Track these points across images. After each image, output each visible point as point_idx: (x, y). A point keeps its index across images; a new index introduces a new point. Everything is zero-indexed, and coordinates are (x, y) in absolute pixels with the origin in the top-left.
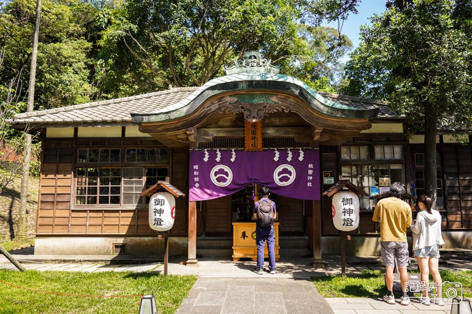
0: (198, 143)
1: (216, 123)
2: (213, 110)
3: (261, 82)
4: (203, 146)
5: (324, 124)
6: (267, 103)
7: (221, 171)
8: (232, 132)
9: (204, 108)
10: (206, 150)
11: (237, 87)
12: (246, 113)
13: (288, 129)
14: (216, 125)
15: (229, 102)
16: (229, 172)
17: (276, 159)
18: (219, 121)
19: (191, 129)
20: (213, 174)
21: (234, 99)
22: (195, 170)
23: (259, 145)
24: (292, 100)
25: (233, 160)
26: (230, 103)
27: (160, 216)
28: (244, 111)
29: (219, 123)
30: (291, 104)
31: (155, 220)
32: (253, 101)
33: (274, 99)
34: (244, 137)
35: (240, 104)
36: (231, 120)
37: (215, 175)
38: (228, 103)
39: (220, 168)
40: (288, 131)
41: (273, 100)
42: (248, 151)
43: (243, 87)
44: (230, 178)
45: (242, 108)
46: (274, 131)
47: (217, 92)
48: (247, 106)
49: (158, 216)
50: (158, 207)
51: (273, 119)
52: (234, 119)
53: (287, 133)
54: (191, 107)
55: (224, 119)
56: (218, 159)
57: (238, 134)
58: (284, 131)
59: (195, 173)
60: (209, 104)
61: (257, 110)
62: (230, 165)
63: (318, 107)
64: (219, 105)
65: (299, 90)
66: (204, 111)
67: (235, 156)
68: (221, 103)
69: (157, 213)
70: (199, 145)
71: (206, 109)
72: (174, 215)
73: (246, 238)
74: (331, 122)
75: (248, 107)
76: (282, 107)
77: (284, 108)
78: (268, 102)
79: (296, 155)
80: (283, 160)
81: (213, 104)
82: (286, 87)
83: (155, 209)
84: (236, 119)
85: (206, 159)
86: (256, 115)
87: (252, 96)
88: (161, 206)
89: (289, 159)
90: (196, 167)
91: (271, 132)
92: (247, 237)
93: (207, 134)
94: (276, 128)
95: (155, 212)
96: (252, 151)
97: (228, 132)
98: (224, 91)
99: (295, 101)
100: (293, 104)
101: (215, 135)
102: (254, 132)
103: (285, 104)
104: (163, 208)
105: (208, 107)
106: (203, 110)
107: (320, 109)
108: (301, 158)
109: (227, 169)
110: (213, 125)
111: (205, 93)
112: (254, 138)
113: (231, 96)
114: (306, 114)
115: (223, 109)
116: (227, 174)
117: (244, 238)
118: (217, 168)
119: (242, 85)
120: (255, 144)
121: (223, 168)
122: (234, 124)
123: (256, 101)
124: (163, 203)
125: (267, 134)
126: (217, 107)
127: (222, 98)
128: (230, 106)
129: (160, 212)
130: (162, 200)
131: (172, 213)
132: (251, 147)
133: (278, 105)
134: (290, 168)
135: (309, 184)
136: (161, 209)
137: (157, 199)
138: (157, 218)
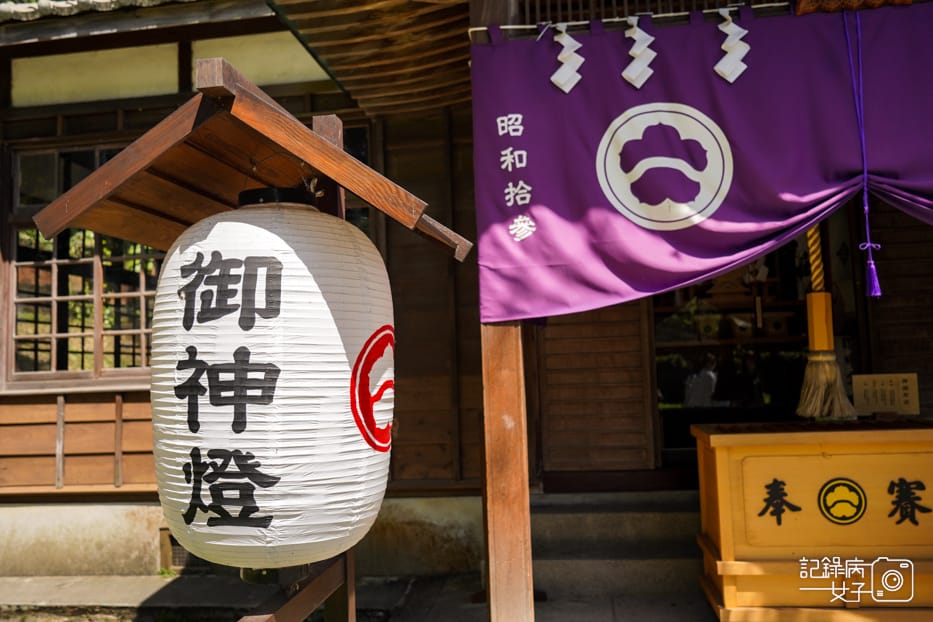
7: (662, 139)
10: (562, 26)
20: (614, 160)
22: (508, 141)
25: (731, 67)
31: (196, 468)
37: (627, 164)
39: (653, 120)
42: (821, 9)
44: (716, 177)
49: (216, 429)
50: (219, 340)
56: (638, 72)
59: (509, 158)
67: (745, 48)
69: (203, 400)
72: (383, 414)
73: (787, 515)
83: (191, 360)
85: (567, 77)
88: (247, 323)
90: (511, 124)
92: (795, 508)
95: (189, 390)
96: (844, 10)
104: (267, 342)
116: (695, 155)
117: (778, 513)
118: (632, 124)
121: (668, 120)
124: (260, 301)
129: (241, 384)
130: (252, 263)
131: (363, 401)
136: (242, 354)
137: (204, 264)
138: (213, 454)
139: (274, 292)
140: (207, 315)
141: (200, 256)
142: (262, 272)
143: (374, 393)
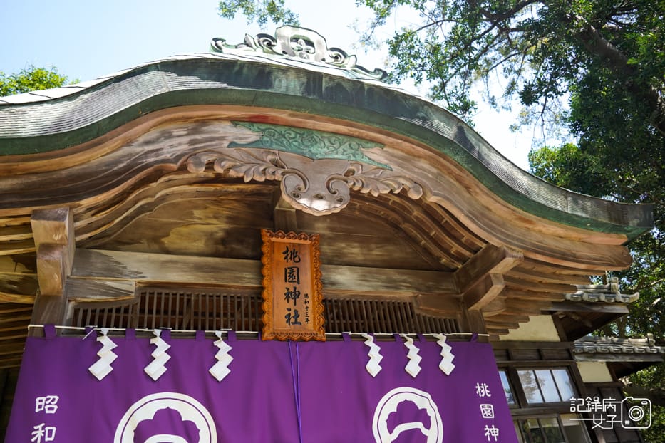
0: (71, 306)
1: (156, 240)
2: (168, 156)
3: (345, 85)
4: (94, 316)
5: (523, 242)
6: (357, 163)
7: (168, 420)
8: (214, 269)
9: (128, 143)
10: (105, 330)
11: (269, 84)
12: (291, 183)
13: (394, 274)
14: (156, 247)
15: (230, 139)
16: (200, 424)
17: (374, 367)
18: (167, 235)
19: (60, 209)
21: (248, 135)
22: (42, 417)
23: (311, 322)
24: (424, 164)
25: (220, 371)
26: (232, 144)
28: (283, 174)
29: (165, 240)
30: (428, 178)
32: (314, 150)
33: (376, 155)
34: (263, 288)
35: (268, 153)
36: (210, 235)
38: (226, 144)
39: (164, 405)
40: (395, 281)
41: (372, 156)
42: (276, 339)
43: (287, 88)
45: (276, 164)
46: (355, 276)
47: (193, 83)
48: (291, 160)
51: (343, 245)
52: (221, 234)
53: (392, 284)
55: (184, 230)
56: (156, 370)
57: (240, 278)
58: (384, 277)
59: (40, 433)
60: (153, 134)
61: (325, 177)
62: (207, 392)
63: (514, 181)
64: (192, 142)
65: (455, 129)
66: (129, 155)
67: (230, 359)
68: (198, 137)
70: (76, 311)
71: (136, 149)
74: (540, 237)
75: (298, 165)
76: (402, 181)
77: (407, 184)
78: (359, 158)
79: (431, 356)
80: (394, 374)
81: (168, 135)
82: (421, 114)
84: (228, 232)
85: (101, 369)
86: (324, 192)
87: (307, 134)
89: (413, 368)
90: (47, 404)
91: (347, 281)
93: (115, 271)
94: (359, 269)
96: (289, 340)
97: (198, 268)
98: (224, 86)
99: (435, 170)
100: (430, 176)
101: (150, 276)
102: (292, 275)
103: (408, 175)
105: (147, 143)
106: (126, 150)
107: (520, 186)
108: (447, 366)
109: (191, 409)
110: (144, 244)
111: (145, 77)
112: (293, 295)
113: (235, 121)
114: (471, 209)
115: (206, 159)
116: (191, 433)
118: (145, 409)
119: (284, 83)
120: (297, 316)
121: (173, 405)
122: (221, 248)
123: (320, 150)
125: (333, 284)
126: (186, 147)
127: (204, 121)
128: (234, 152)
132: (287, 327)
133: (388, 172)
134: (423, 400)
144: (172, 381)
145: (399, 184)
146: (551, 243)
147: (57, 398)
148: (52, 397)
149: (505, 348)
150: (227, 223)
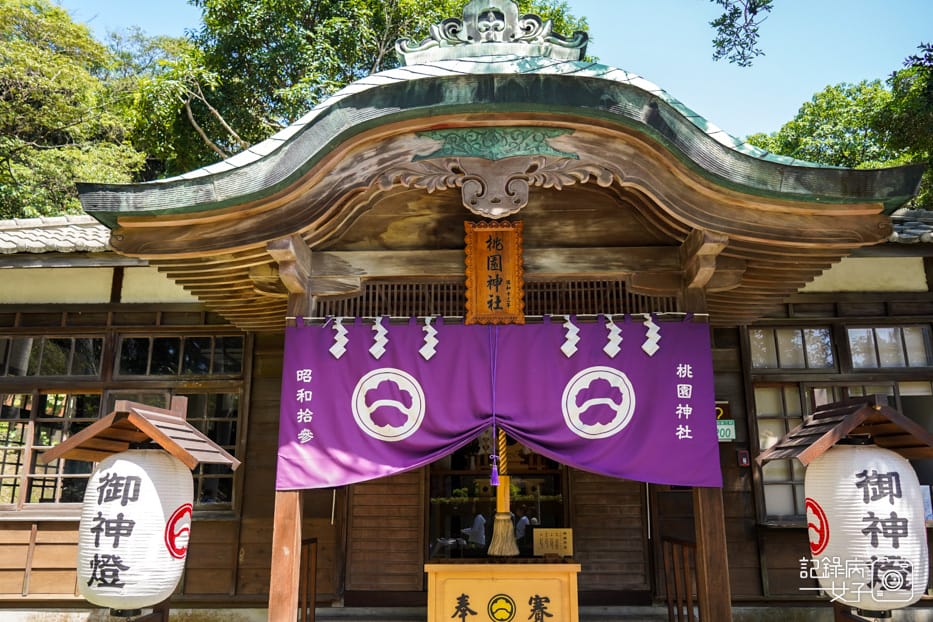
0: (314, 300)
1: (376, 236)
2: (360, 180)
3: (518, 80)
4: (329, 307)
5: (729, 223)
6: (541, 157)
7: (389, 389)
8: (423, 261)
9: (329, 173)
10: (339, 319)
11: (440, 98)
12: (471, 189)
13: (605, 253)
14: (376, 243)
15: (414, 152)
16: (413, 393)
17: (569, 348)
18: (385, 230)
19: (285, 239)
20: (362, 400)
21: (431, 144)
22: (302, 385)
23: (514, 306)
24: (619, 146)
25: (428, 352)
26: (416, 158)
27: (116, 545)
28: (464, 181)
29: (384, 236)
30: (619, 161)
31: (95, 563)
32: (494, 150)
33: (563, 143)
34: (466, 278)
35: (449, 161)
36: (423, 226)
37: (369, 403)
38: (410, 158)
39: (385, 378)
40: (606, 260)
41: (558, 146)
42: (478, 323)
43: (458, 98)
44: (416, 414)
45: (456, 171)
46: (562, 258)
47: (371, 113)
48: (472, 165)
49: (106, 546)
50: (112, 510)
51: (556, 224)
52: (432, 225)
53: (602, 264)
54: (283, 161)
55: (400, 224)
56: (378, 350)
57: (446, 268)
58: (593, 258)
59: (301, 395)
60: (348, 160)
61: (505, 179)
62: (416, 367)
64: (381, 162)
65: (646, 108)
66: (329, 184)
67: (435, 342)
68: (386, 155)
69: (102, 534)
70: (319, 304)
71: (336, 177)
72: (181, 542)
73: (469, 617)
74: (756, 216)
75: (479, 170)
76: (590, 169)
77: (596, 172)
78: (542, 151)
79: (634, 338)
80: (591, 352)
81: (360, 159)
82: (605, 97)
83: (100, 517)
84: (439, 222)
85: (338, 350)
86: (502, 195)
87: (489, 134)
88: (124, 503)
89: (612, 349)
90: (305, 375)
91: (553, 264)
92: (473, 613)
93: (342, 270)
94: (567, 251)
95: (97, 530)
96: (489, 324)
97: (411, 261)
98: (398, 110)
99: (631, 151)
100: (625, 158)
101: (371, 272)
102: (496, 263)
103: (598, 160)
104: (131, 511)
105: (343, 170)
106: (328, 179)
108: (651, 347)
109: (406, 381)
110: (365, 243)
111: (330, 117)
112: (496, 282)
113: (419, 133)
114: (669, 191)
115: (392, 177)
116: (406, 399)
117: (463, 616)
118: (372, 380)
119: (455, 93)
120: (498, 301)
121: (392, 378)
122: (433, 238)
123: (501, 150)
124: (131, 494)
125: (537, 268)
126: (375, 168)
127: (391, 139)
128: (418, 166)
129: (119, 528)
130: (129, 479)
131: (171, 536)
132: (487, 311)
133: (575, 162)
134: (617, 379)
135: (683, 432)
136: (121, 516)
137: (110, 478)
138: (103, 557)
139: (136, 491)
140: (108, 499)
141: (108, 475)
142: (133, 483)
143: (176, 532)
144: (391, 359)
145: (585, 173)
146: (770, 222)
147: (310, 371)
148: (307, 371)
149: (833, 301)
150: (439, 212)
